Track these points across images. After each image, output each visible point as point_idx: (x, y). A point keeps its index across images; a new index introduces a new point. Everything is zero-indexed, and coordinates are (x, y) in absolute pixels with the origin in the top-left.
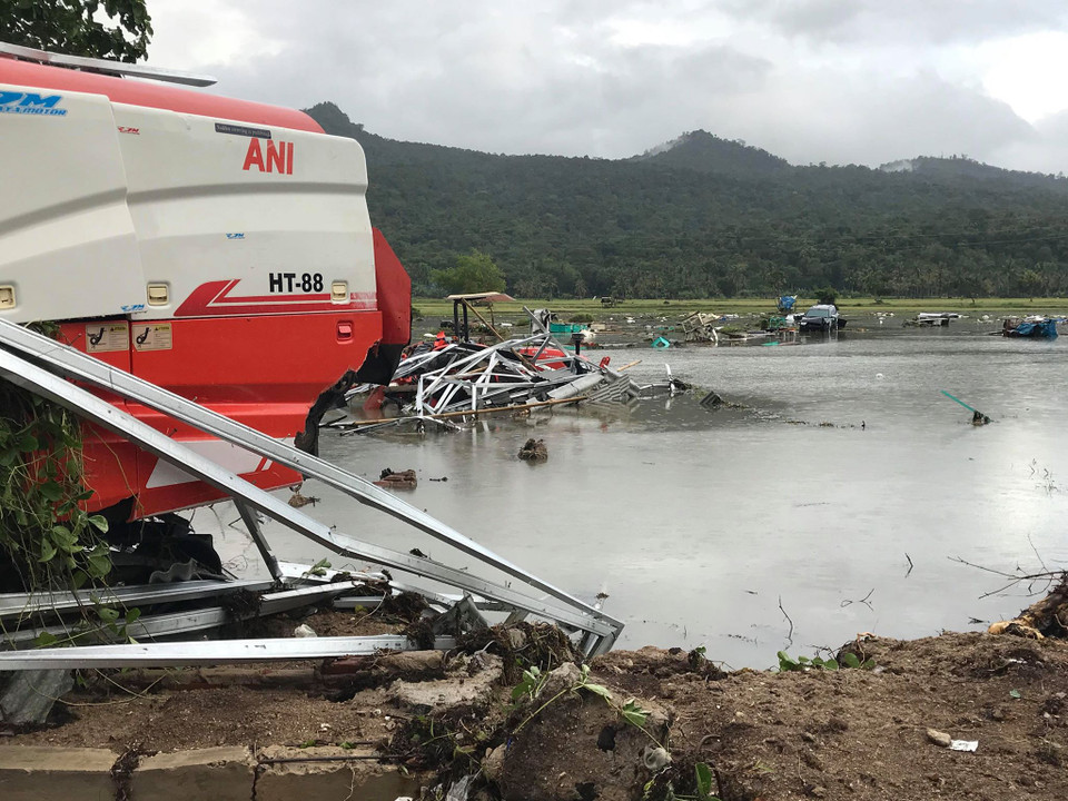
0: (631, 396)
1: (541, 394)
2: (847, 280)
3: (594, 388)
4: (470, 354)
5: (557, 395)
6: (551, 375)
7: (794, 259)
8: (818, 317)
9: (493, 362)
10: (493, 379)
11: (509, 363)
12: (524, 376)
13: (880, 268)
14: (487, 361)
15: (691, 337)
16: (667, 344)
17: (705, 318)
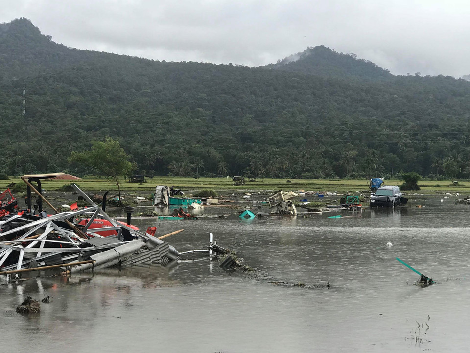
0: (171, 260)
1: (87, 257)
2: (433, 166)
3: (136, 253)
4: (28, 222)
5: (98, 258)
6: (98, 240)
7: (393, 149)
8: (385, 194)
9: (48, 230)
10: (47, 245)
11: (62, 231)
12: (73, 242)
13: (460, 157)
14: (43, 229)
15: (275, 210)
16: (252, 216)
17: (286, 195)
